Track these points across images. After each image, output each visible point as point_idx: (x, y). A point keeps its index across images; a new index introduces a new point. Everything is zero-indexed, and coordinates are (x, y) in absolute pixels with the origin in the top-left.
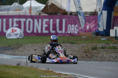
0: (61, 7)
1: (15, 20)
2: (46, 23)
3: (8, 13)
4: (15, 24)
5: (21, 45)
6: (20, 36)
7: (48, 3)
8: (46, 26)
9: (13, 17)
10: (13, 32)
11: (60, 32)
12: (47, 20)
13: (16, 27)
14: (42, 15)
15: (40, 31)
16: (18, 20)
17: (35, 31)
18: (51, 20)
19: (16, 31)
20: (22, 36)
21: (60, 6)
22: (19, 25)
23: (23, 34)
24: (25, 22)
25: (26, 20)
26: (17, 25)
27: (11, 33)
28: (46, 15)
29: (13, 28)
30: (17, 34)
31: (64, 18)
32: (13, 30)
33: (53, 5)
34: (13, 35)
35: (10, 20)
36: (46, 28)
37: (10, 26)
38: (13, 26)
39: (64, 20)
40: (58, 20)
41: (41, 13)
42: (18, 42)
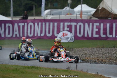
0: (112, 12)
1: (66, 24)
2: (97, 27)
3: (59, 17)
4: (66, 28)
5: (72, 49)
6: (71, 40)
7: (99, 7)
8: (97, 30)
9: (64, 21)
10: (64, 36)
11: (111, 36)
12: (98, 24)
13: (67, 31)
14: (92, 19)
15: (90, 36)
16: (69, 24)
17: (86, 36)
18: (102, 25)
19: (66, 35)
20: (73, 40)
21: (111, 10)
22: (69, 29)
23: (73, 38)
24: (76, 26)
25: (77, 24)
26: (68, 29)
27: (62, 36)
28: (97, 19)
29: (64, 32)
30: (68, 38)
31: (114, 23)
32: (63, 34)
33: (103, 9)
34: (64, 39)
35: (62, 24)
36: (96, 32)
37: (61, 30)
38: (63, 30)
39: (114, 25)
40: (108, 25)
41: (92, 17)
42: (68, 46)
